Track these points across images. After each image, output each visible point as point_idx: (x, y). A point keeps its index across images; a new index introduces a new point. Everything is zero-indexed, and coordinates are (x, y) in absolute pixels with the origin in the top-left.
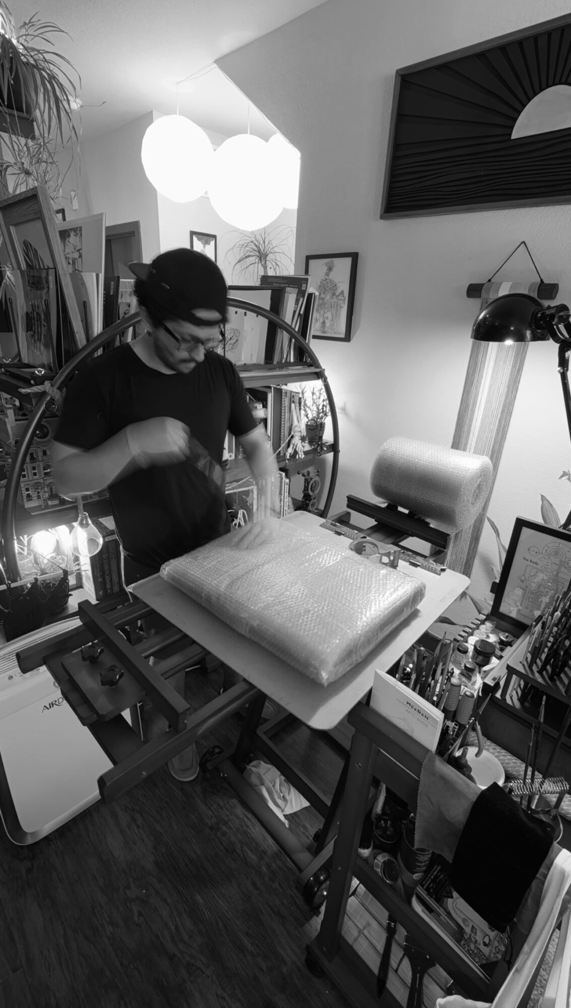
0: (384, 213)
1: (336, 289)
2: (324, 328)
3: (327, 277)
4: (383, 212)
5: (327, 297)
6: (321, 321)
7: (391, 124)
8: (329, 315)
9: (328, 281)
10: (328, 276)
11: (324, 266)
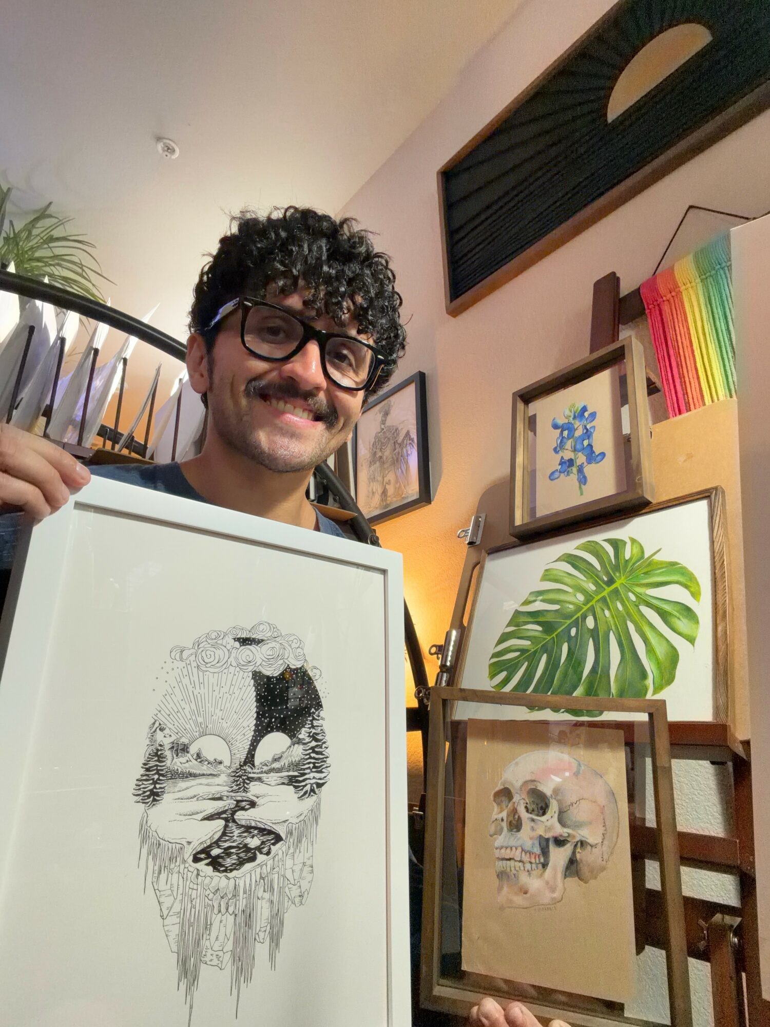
0: (451, 301)
1: (398, 434)
2: (386, 500)
3: (383, 426)
4: (449, 302)
5: (385, 454)
6: (380, 491)
7: (440, 214)
8: (391, 477)
9: (385, 430)
10: (384, 424)
11: (378, 414)
